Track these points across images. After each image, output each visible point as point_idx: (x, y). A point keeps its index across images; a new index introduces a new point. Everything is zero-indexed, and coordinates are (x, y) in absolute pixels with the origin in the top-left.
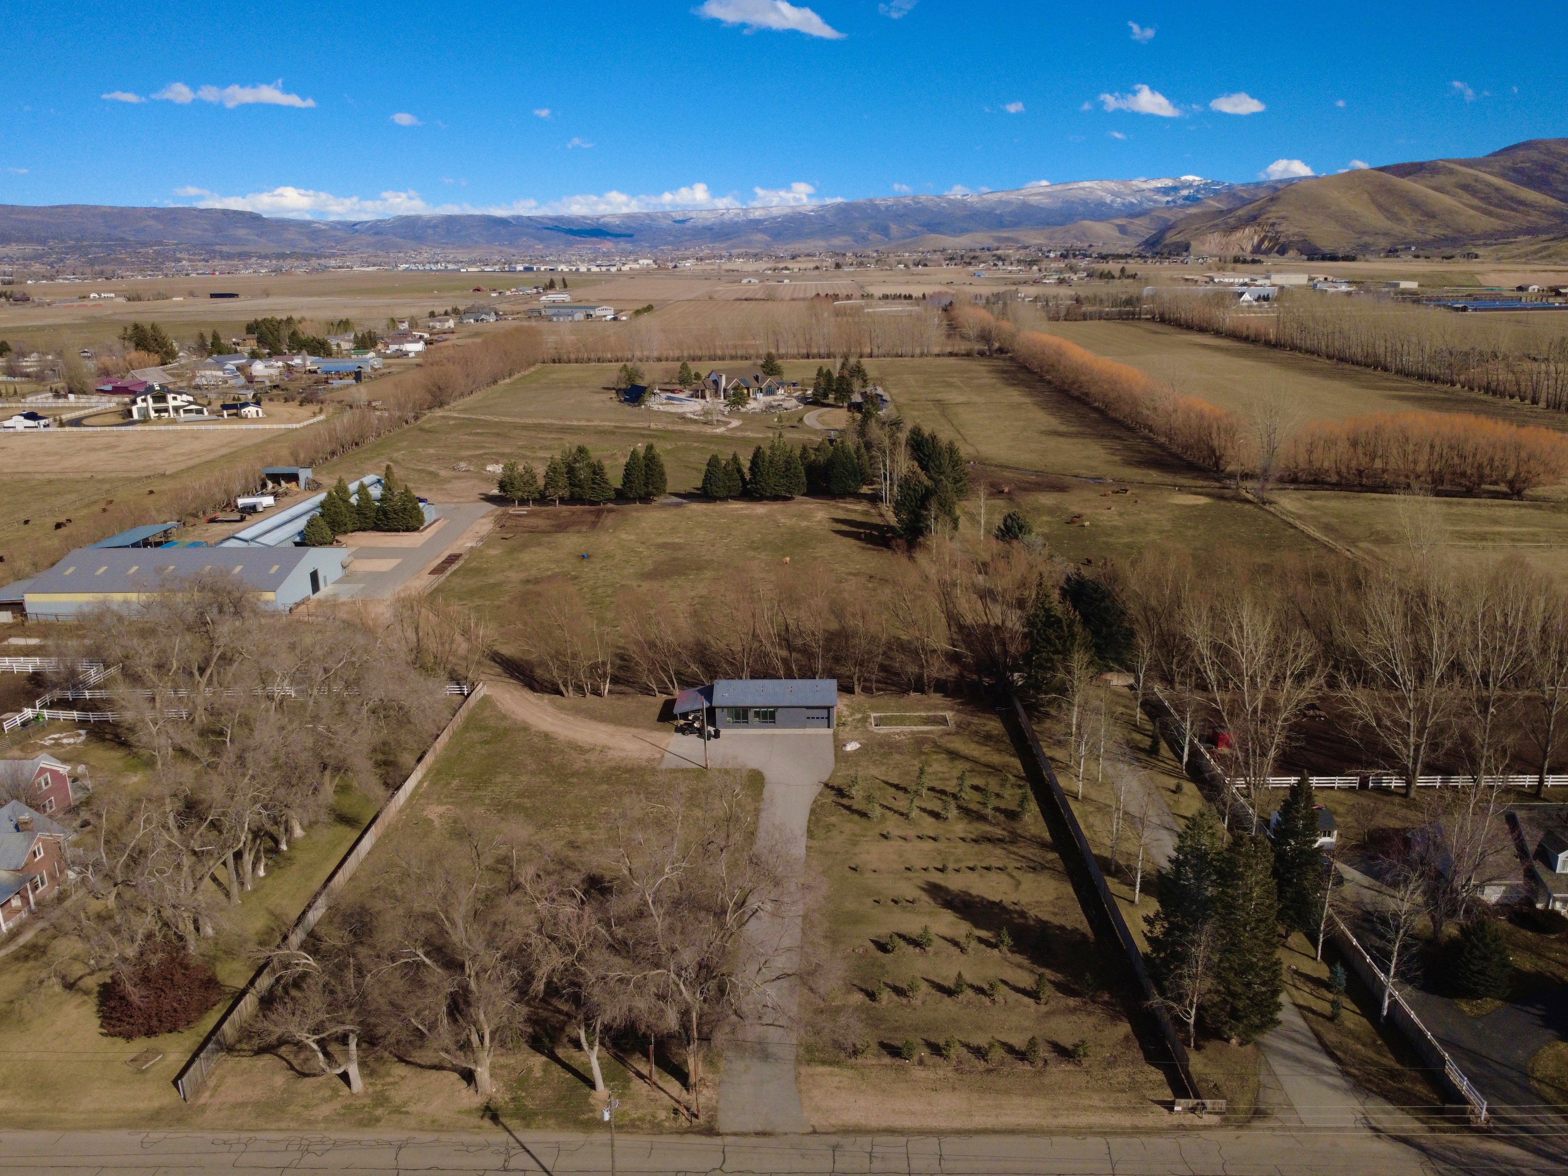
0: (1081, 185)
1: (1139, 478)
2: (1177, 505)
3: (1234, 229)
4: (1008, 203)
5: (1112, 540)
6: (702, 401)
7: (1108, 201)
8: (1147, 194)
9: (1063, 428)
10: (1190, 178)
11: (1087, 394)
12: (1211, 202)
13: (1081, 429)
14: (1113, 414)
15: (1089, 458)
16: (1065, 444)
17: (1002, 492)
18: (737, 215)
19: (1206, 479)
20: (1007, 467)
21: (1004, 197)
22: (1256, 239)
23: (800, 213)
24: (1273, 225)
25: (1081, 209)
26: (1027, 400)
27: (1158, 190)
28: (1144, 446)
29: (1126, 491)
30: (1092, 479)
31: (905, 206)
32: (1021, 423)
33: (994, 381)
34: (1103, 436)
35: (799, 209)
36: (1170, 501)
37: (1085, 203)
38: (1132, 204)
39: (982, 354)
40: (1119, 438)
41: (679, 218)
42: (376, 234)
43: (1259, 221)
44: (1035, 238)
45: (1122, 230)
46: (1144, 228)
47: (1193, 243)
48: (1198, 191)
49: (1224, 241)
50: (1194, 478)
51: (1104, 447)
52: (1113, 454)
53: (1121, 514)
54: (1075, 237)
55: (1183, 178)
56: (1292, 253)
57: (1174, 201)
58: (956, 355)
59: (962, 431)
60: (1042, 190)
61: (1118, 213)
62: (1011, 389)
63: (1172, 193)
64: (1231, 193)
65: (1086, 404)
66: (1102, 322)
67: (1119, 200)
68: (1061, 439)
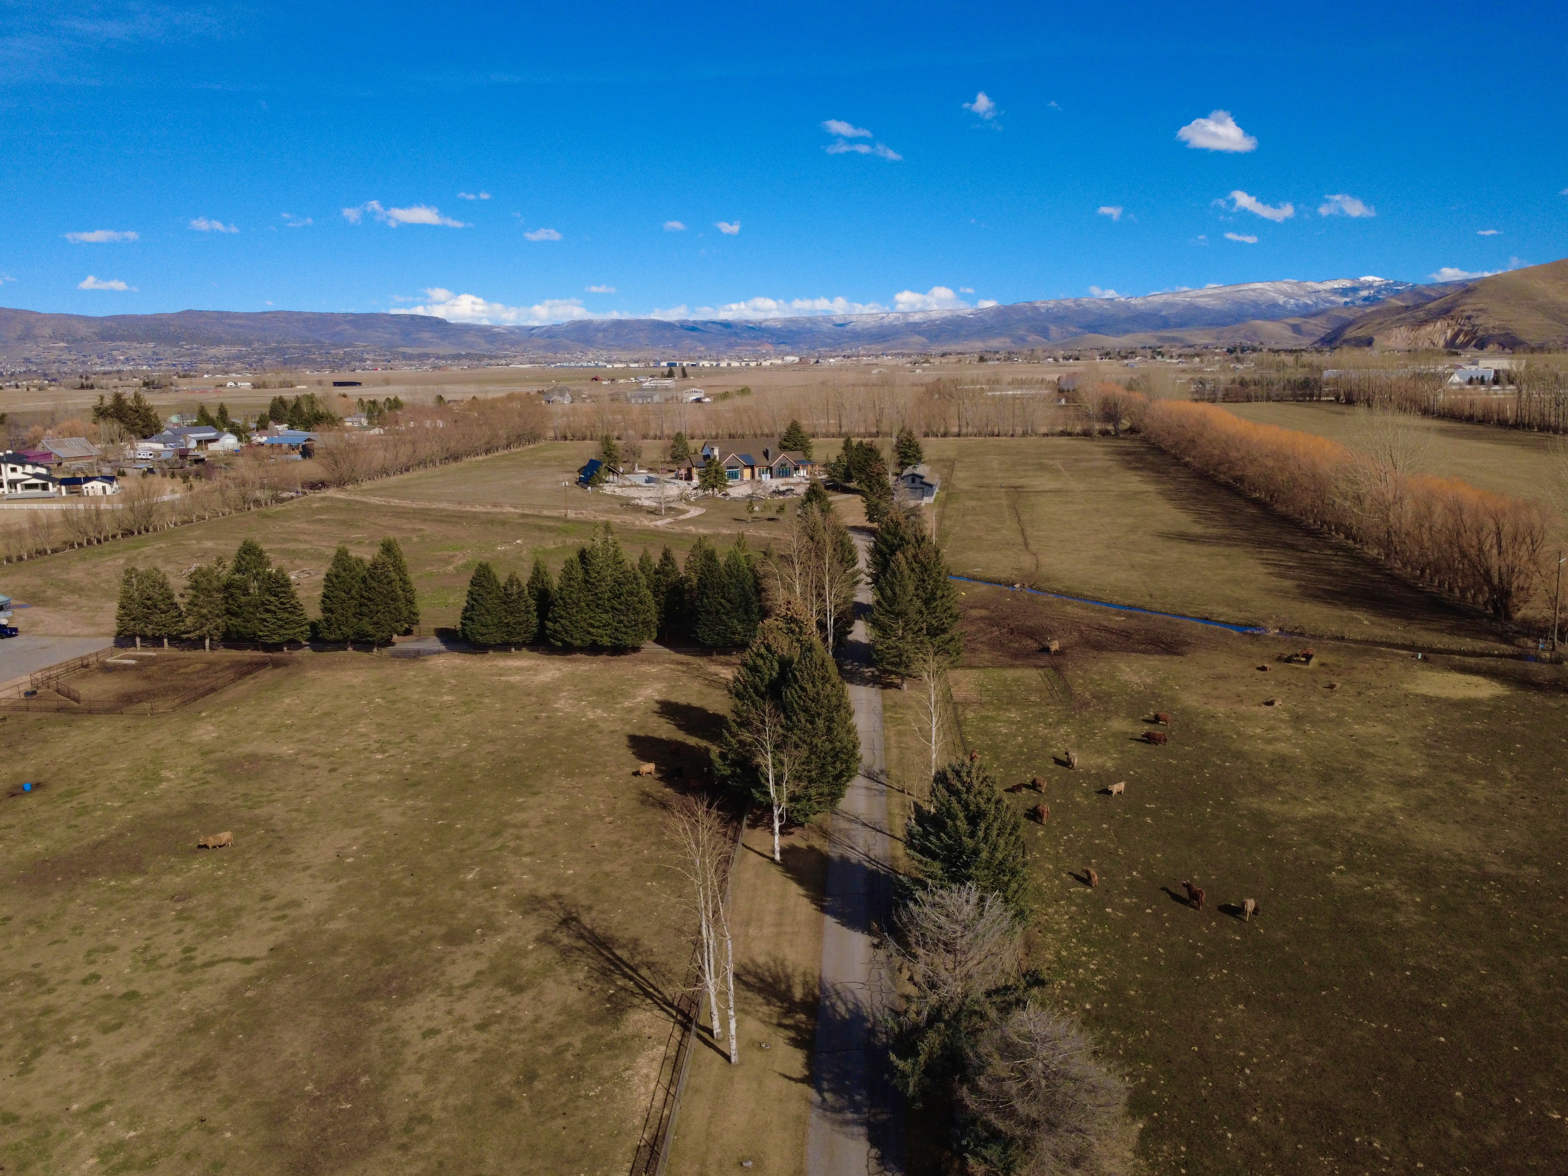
0: (1252, 286)
1: (1334, 628)
2: (1428, 700)
3: (1423, 322)
4: (1173, 305)
5: (1271, 806)
6: (683, 483)
7: (1281, 302)
8: (1323, 295)
9: (1197, 529)
10: (1370, 278)
11: (1240, 479)
12: (1394, 301)
13: (1227, 532)
14: (1280, 508)
15: (1235, 581)
16: (1193, 554)
17: (1046, 650)
18: (897, 318)
19: (1477, 633)
20: (1079, 597)
21: (1169, 298)
22: (1449, 333)
23: (958, 316)
24: (1469, 318)
25: (1252, 310)
26: (1151, 488)
27: (1335, 291)
28: (1338, 564)
29: (1309, 657)
30: (1237, 626)
31: (1067, 308)
32: (1129, 520)
33: (1110, 463)
34: (1262, 543)
35: (958, 313)
36: (1411, 687)
37: (1256, 304)
38: (1307, 305)
39: (1105, 433)
40: (1292, 547)
41: (839, 322)
42: (550, 337)
43: (1452, 313)
44: (1200, 338)
45: (1296, 329)
46: (1320, 327)
47: (1375, 337)
48: (1378, 292)
49: (1411, 335)
50: (1452, 631)
51: (1266, 563)
52: (1282, 576)
53: (1297, 720)
54: (1245, 337)
55: (1362, 279)
56: (1492, 347)
57: (1353, 302)
58: (1070, 434)
59: (1029, 531)
60: (1209, 292)
61: (1292, 313)
62: (1130, 473)
63: (1351, 294)
64: (1414, 291)
65: (1239, 494)
66: (1271, 404)
67: (1292, 301)
68: (1191, 547)
